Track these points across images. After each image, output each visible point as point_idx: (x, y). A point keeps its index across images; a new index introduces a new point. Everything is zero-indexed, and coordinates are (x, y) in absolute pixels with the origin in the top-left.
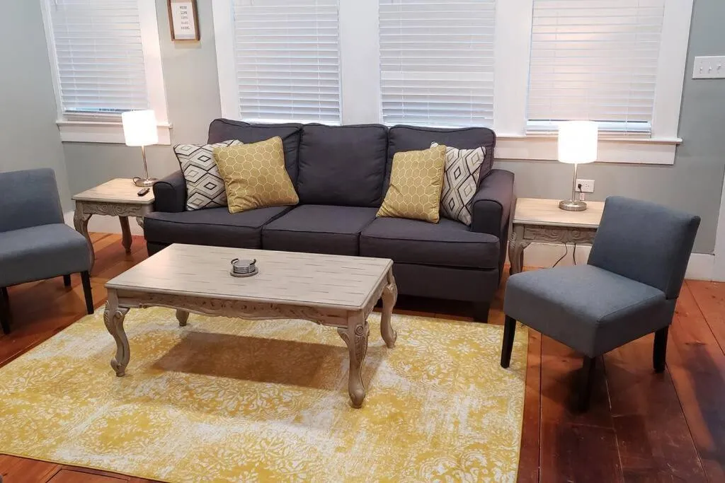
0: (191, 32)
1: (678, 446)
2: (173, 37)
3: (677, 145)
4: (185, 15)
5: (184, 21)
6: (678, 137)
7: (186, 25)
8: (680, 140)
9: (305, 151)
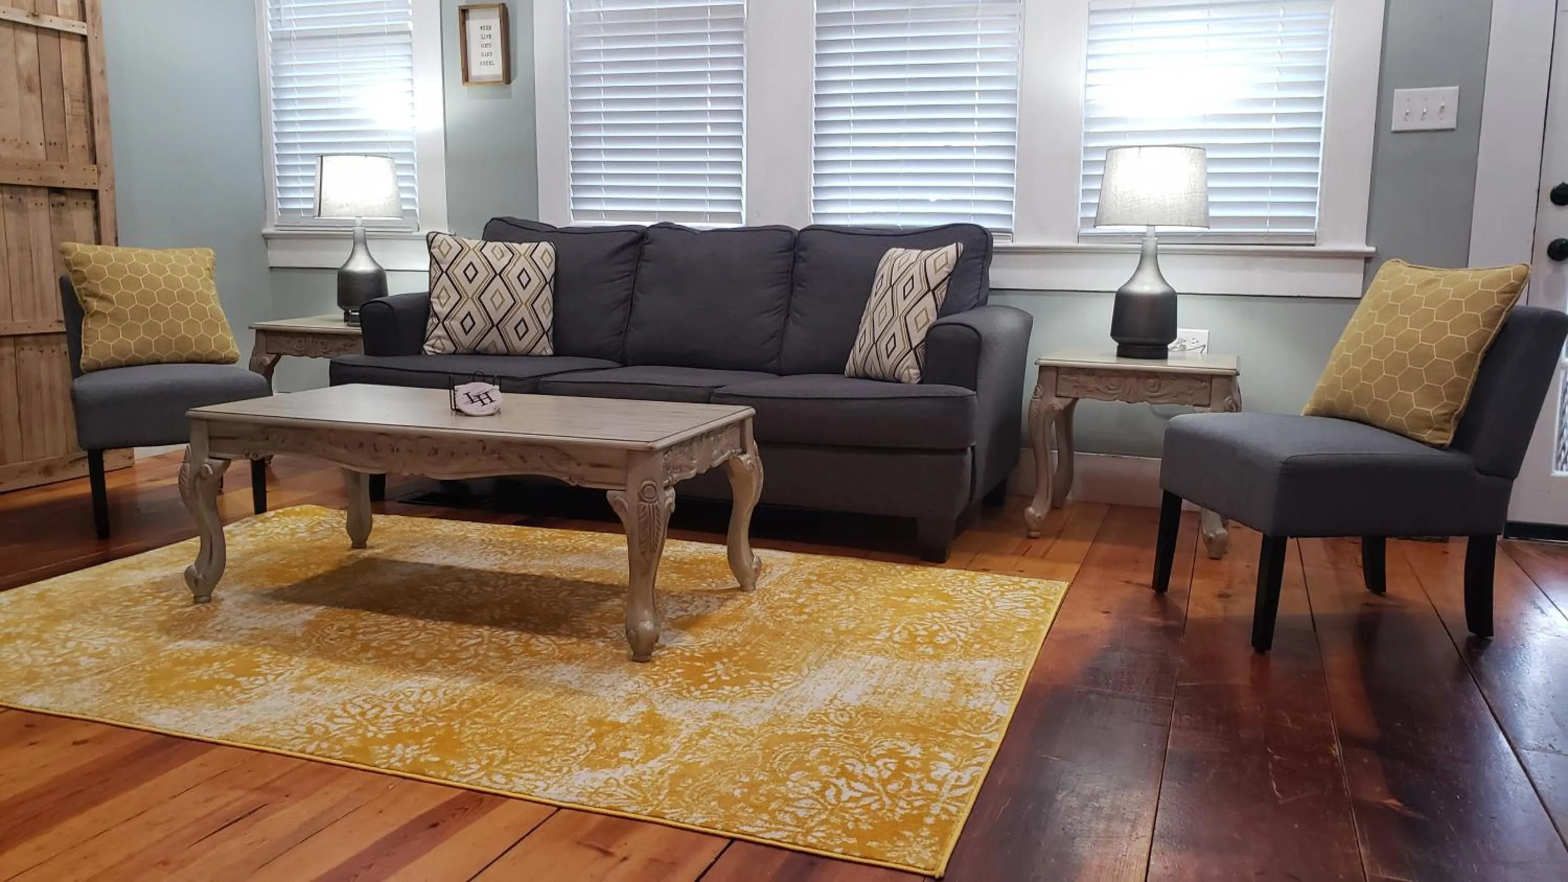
0: (496, 69)
1: (1299, 728)
2: (466, 78)
3: (1368, 258)
4: (487, 41)
5: (485, 50)
6: (1367, 245)
7: (488, 59)
8: (1372, 249)
9: (646, 270)
